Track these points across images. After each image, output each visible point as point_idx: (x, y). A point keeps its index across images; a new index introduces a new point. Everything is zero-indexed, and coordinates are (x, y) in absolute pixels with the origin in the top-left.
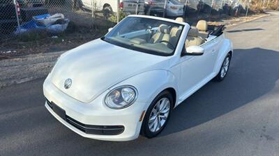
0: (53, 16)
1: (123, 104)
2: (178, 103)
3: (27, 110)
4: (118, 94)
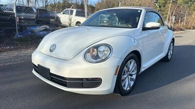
0: (42, 27)
1: (99, 60)
2: (142, 70)
4: (95, 53)
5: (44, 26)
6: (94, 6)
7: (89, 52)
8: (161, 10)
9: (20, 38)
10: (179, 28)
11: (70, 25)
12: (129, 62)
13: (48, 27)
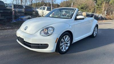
1: (48, 35)
3: (9, 44)
4: (46, 31)
5: (28, 16)
6: (59, 4)
7: (43, 31)
8: (99, 7)
9: (15, 23)
10: (110, 18)
11: (43, 16)
12: (65, 36)
13: (30, 17)
